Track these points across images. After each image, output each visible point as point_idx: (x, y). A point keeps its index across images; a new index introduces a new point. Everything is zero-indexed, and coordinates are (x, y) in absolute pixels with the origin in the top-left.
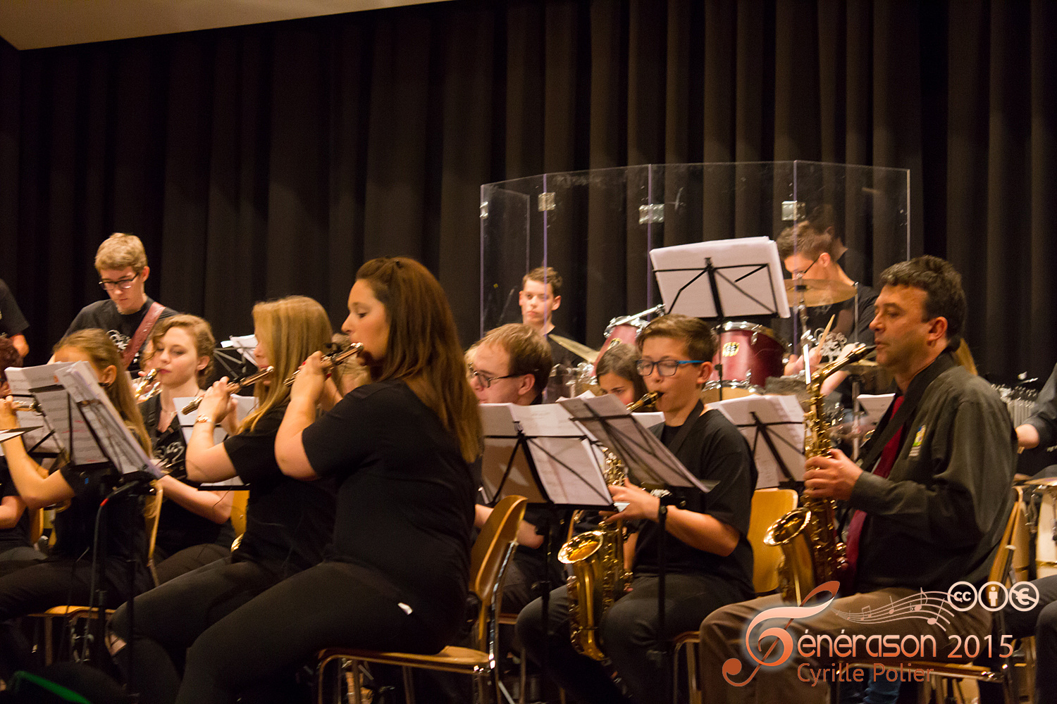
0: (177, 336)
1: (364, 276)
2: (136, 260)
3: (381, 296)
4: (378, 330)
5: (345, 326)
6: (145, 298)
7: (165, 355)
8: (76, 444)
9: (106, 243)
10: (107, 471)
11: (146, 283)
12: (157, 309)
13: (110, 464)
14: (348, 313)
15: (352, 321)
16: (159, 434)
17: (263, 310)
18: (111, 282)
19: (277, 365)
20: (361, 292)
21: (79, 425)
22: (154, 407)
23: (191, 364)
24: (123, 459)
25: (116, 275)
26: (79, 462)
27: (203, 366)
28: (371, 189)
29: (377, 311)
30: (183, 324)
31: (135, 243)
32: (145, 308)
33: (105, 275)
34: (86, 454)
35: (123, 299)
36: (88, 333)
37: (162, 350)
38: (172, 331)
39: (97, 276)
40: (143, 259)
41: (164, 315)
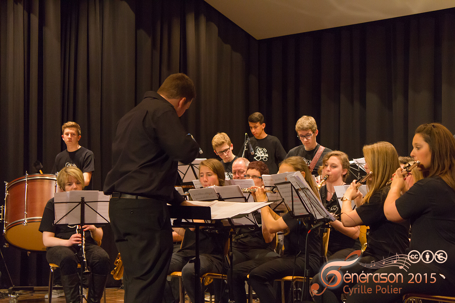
0: (334, 160)
1: (419, 132)
2: (313, 126)
3: (427, 140)
4: (426, 155)
5: (412, 154)
6: (317, 144)
7: (328, 168)
8: (294, 207)
9: (300, 120)
11: (317, 137)
12: (322, 148)
13: (310, 215)
14: (413, 148)
15: (414, 151)
16: (327, 202)
17: (367, 148)
18: (302, 136)
19: (374, 171)
20: (418, 139)
21: (296, 198)
22: (324, 191)
23: (339, 172)
24: (317, 213)
25: (304, 133)
26: (296, 215)
27: (344, 173)
29: (425, 147)
30: (336, 155)
31: (312, 120)
32: (317, 148)
33: (300, 133)
34: (299, 211)
35: (307, 143)
36: (293, 158)
37: (327, 166)
38: (332, 157)
39: (296, 133)
40: (316, 126)
41: (325, 151)
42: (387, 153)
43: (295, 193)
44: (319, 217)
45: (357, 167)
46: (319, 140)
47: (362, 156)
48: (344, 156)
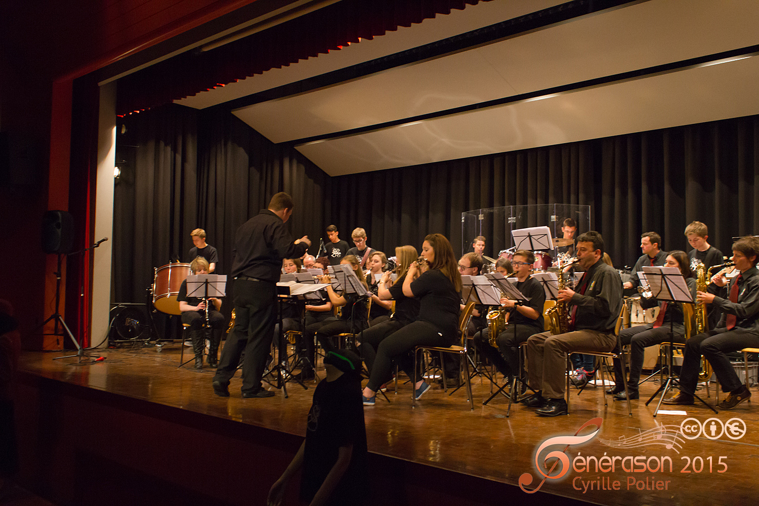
0: (376, 257)
1: (427, 240)
2: (363, 235)
3: (432, 245)
4: (432, 255)
5: (422, 254)
6: (366, 246)
7: (373, 262)
8: (347, 287)
9: (354, 230)
10: (355, 295)
11: (366, 242)
12: (369, 249)
13: (356, 293)
14: (422, 250)
15: (424, 252)
16: (371, 285)
17: (398, 249)
18: (356, 241)
19: (402, 264)
20: (426, 244)
21: (347, 282)
22: (369, 277)
23: (380, 265)
24: (360, 291)
25: (358, 239)
26: (348, 292)
27: (383, 266)
28: (431, 214)
29: (431, 249)
30: (378, 254)
31: (363, 230)
32: (366, 249)
33: (354, 239)
34: (350, 290)
35: (359, 246)
36: (349, 256)
37: (372, 261)
38: (375, 255)
39: (352, 239)
40: (365, 235)
41: (371, 251)
42: (411, 253)
43: (346, 279)
44: (361, 294)
45: (393, 262)
46: (369, 244)
47: (394, 255)
48: (383, 255)
